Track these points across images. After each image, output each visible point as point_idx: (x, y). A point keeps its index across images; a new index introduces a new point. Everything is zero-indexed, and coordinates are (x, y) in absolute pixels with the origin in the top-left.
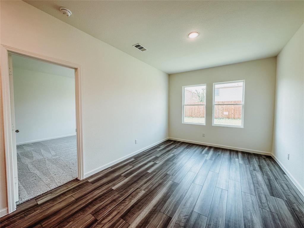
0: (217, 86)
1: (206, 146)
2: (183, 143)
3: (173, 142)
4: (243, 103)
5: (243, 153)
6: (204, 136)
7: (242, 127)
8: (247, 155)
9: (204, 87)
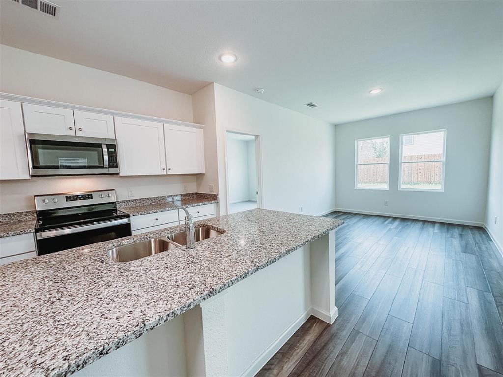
0: (405, 138)
1: (389, 217)
2: (356, 214)
3: (341, 213)
4: (443, 159)
5: (442, 224)
6: (386, 204)
7: (443, 191)
8: (447, 226)
9: (387, 140)
